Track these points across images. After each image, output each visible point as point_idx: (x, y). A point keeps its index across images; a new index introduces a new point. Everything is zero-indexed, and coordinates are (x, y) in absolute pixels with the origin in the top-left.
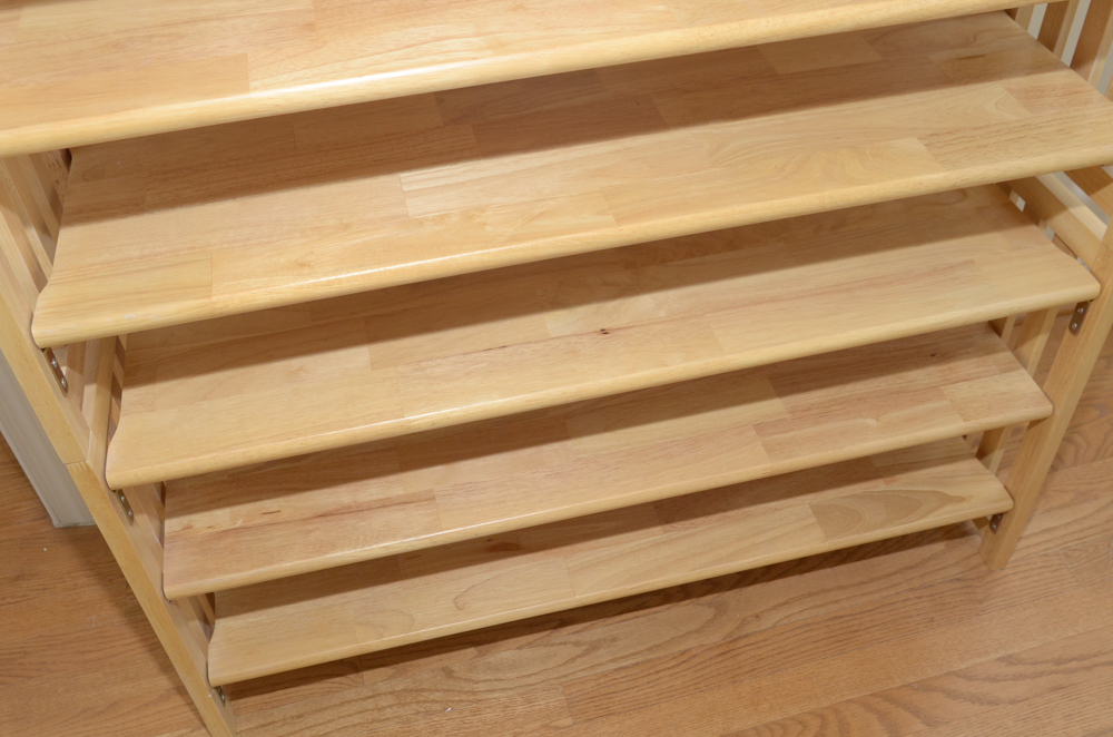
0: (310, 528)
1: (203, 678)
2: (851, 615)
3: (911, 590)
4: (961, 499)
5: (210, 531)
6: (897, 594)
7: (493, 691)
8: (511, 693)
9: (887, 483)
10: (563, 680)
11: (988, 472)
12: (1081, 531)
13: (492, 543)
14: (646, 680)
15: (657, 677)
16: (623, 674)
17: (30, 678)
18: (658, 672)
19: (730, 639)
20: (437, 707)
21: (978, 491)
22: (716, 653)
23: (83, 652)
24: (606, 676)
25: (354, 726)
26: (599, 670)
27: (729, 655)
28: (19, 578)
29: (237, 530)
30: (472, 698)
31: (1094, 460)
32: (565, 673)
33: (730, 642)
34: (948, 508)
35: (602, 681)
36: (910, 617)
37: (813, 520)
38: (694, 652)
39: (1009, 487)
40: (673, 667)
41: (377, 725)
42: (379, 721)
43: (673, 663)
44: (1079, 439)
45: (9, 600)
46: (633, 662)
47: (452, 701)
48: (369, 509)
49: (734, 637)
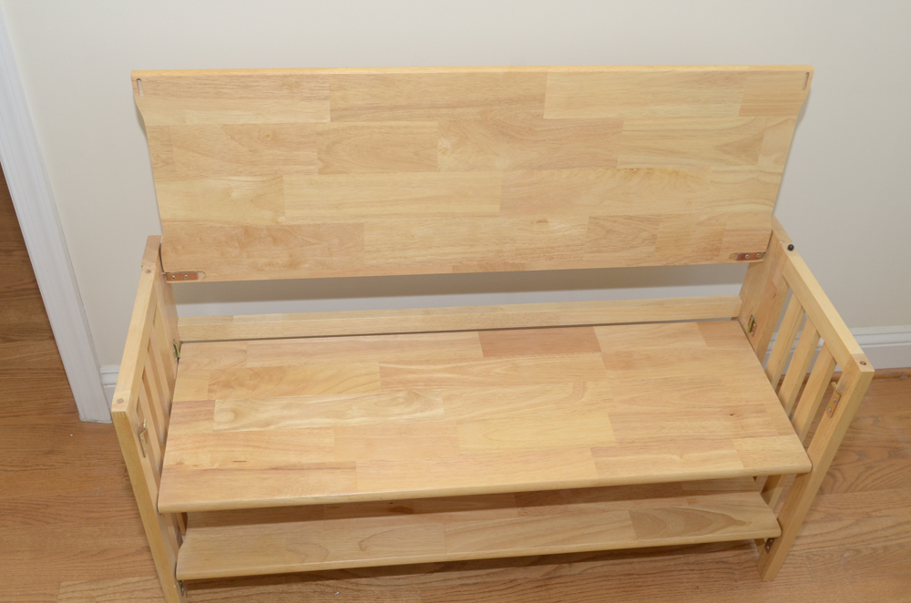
0: (265, 476)
1: (172, 573)
2: (639, 575)
3: (687, 564)
4: (742, 523)
5: (195, 468)
6: (676, 565)
7: (371, 585)
8: (383, 589)
9: (690, 503)
10: (422, 586)
11: (766, 505)
12: (823, 542)
13: (393, 506)
14: (481, 595)
15: (489, 594)
16: (465, 588)
17: (48, 523)
18: (491, 591)
19: (547, 577)
20: (330, 590)
21: (758, 521)
22: (535, 585)
23: (87, 512)
24: (453, 588)
25: (269, 593)
26: (449, 583)
27: (544, 588)
28: (50, 452)
29: (214, 470)
30: (355, 588)
31: (846, 491)
32: (424, 581)
33: (547, 579)
34: (732, 528)
35: (449, 591)
36: (682, 583)
37: (630, 522)
38: (520, 582)
39: (780, 519)
40: (503, 590)
41: (284, 595)
42: (287, 593)
43: (502, 587)
44: (838, 474)
45: (41, 466)
46: (474, 581)
47: (341, 588)
48: (309, 469)
49: (552, 576)
